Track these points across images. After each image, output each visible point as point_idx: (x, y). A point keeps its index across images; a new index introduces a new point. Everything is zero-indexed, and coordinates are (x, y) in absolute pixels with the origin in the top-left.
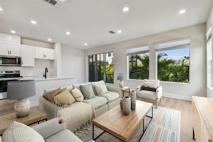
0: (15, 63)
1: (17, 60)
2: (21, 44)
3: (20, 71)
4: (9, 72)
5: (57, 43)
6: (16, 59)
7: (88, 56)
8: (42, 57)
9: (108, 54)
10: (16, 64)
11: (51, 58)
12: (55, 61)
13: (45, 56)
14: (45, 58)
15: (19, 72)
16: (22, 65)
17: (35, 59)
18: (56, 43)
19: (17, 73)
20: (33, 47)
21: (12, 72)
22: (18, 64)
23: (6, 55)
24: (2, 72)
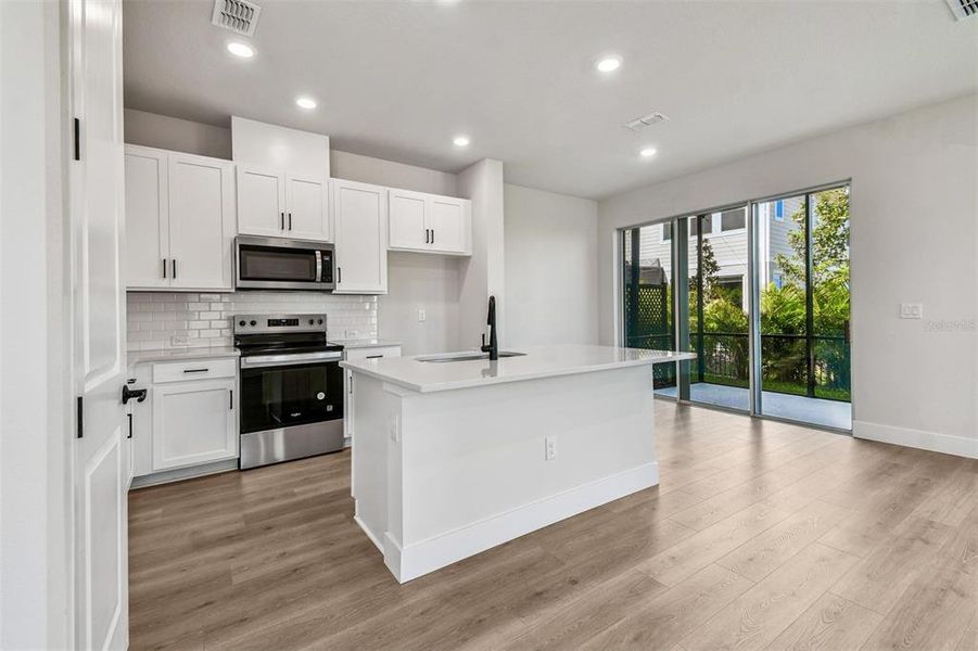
0: (308, 277)
1: (319, 261)
2: (331, 176)
3: (325, 315)
4: (284, 324)
5: (486, 160)
6: (312, 252)
7: (619, 230)
8: (419, 245)
9: (720, 214)
10: (314, 281)
11: (459, 248)
12: (472, 259)
13: (430, 236)
14: (431, 248)
15: (321, 320)
16: (340, 288)
17: (388, 252)
18: (483, 159)
19: (315, 328)
20: (382, 189)
21: (296, 322)
22: (323, 281)
23: (268, 230)
24: (253, 323)
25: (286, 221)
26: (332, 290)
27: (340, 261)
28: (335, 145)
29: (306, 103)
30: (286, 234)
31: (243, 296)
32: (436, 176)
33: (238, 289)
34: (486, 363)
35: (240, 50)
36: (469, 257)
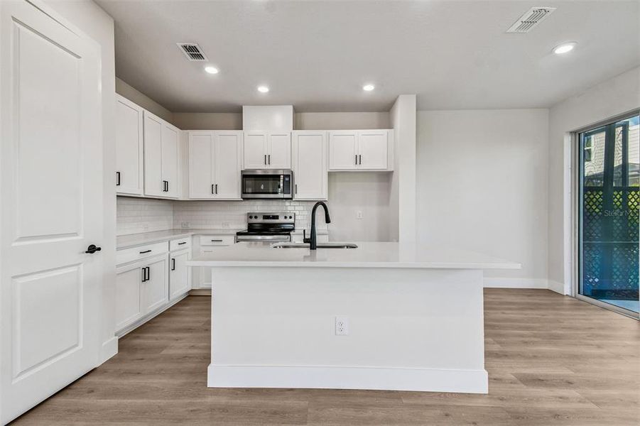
0: (276, 191)
1: (282, 181)
2: (295, 129)
4: (271, 218)
5: (400, 96)
8: (351, 166)
11: (381, 166)
12: (394, 173)
13: (358, 159)
14: (358, 168)
15: (291, 216)
16: (297, 197)
17: (330, 174)
18: (398, 97)
19: (288, 220)
20: (325, 131)
21: (276, 217)
22: (285, 193)
23: (259, 166)
24: (256, 217)
25: (267, 159)
26: (291, 199)
27: (297, 181)
28: (297, 110)
29: (263, 89)
30: (267, 167)
31: (247, 203)
32: (374, 116)
33: (245, 199)
34: (307, 251)
35: (211, 70)
36: (393, 172)
